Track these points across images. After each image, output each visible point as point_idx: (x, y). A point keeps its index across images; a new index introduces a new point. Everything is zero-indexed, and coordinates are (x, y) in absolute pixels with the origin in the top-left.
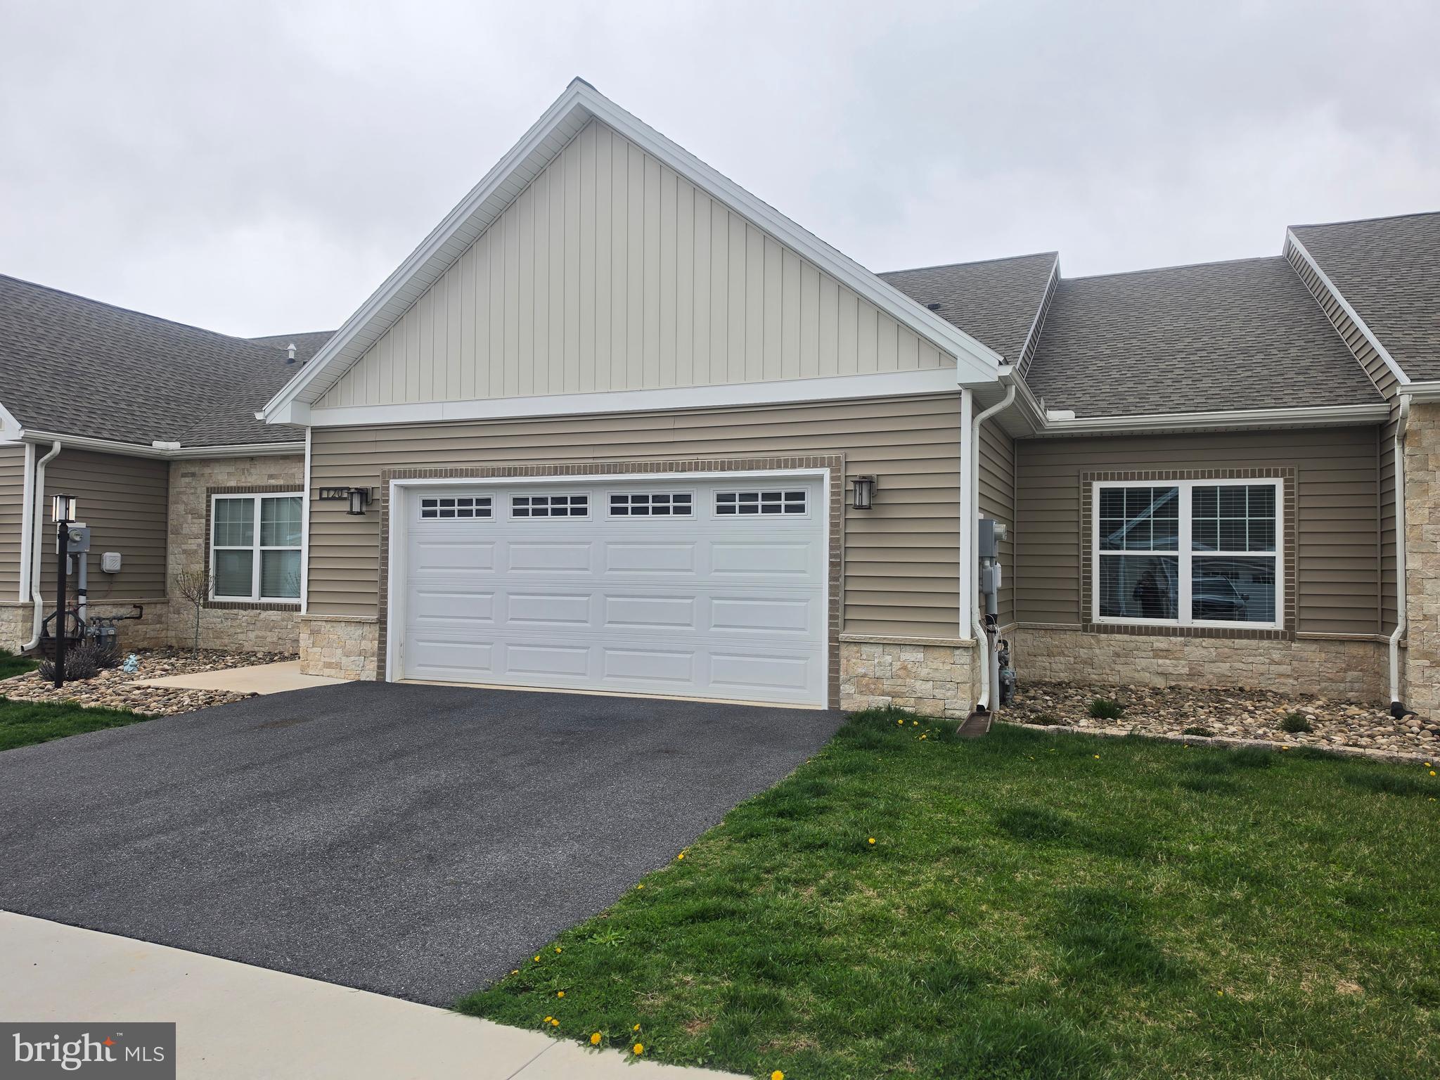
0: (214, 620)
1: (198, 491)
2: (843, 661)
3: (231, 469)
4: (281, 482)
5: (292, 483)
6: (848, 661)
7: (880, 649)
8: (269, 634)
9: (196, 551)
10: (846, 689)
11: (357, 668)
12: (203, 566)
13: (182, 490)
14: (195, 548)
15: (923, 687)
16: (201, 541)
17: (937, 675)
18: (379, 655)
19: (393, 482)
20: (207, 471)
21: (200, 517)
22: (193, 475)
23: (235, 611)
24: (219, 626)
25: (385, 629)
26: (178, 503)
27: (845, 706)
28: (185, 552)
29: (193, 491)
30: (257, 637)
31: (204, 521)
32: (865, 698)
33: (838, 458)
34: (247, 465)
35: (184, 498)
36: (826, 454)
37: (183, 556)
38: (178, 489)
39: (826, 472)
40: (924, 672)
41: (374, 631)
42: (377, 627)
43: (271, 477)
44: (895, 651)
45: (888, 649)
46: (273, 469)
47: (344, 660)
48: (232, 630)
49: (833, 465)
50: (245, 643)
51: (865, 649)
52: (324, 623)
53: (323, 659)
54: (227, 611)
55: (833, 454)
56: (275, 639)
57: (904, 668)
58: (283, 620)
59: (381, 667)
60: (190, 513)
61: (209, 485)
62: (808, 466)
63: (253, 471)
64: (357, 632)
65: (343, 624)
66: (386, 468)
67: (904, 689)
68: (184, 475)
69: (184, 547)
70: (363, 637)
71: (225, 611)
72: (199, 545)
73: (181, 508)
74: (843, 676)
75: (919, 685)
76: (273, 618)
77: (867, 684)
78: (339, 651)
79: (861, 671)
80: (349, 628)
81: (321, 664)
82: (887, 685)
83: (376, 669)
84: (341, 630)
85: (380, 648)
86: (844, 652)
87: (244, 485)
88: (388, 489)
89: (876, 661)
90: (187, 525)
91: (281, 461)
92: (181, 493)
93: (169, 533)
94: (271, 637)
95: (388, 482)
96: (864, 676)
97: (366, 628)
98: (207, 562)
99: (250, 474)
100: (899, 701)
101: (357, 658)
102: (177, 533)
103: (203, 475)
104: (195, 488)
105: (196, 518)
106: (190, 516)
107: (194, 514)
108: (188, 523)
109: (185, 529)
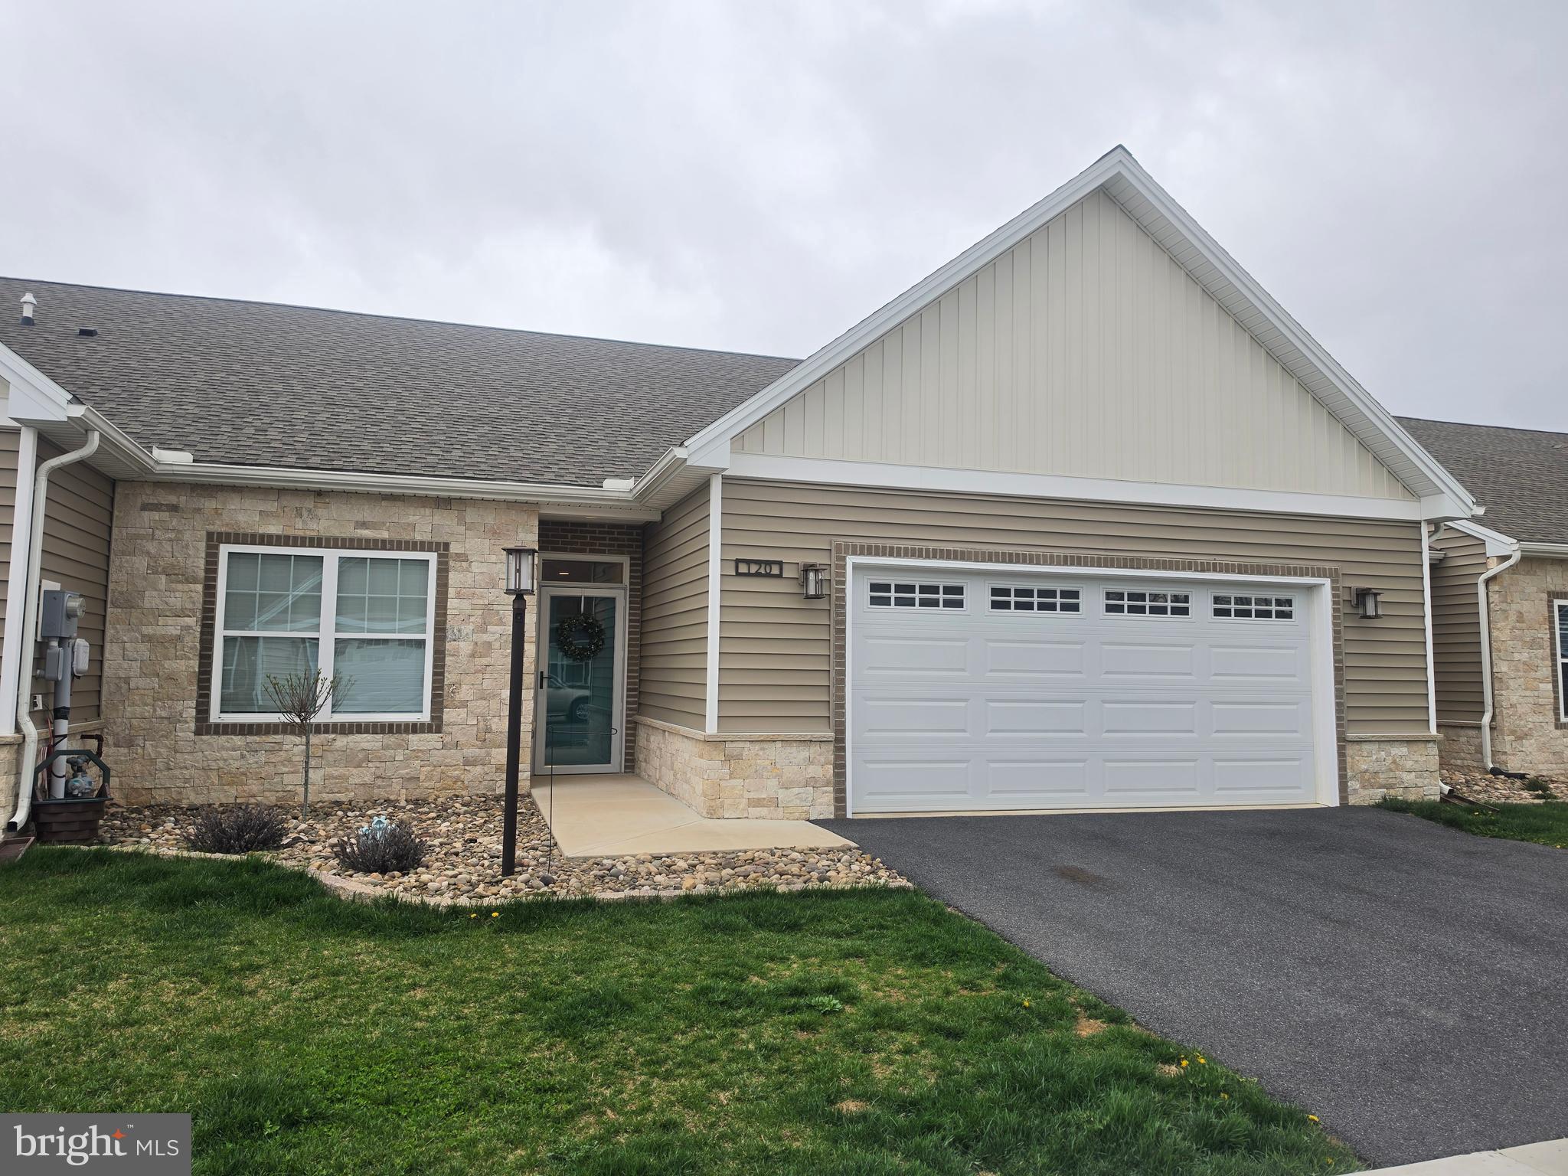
0: (224, 754)
1: (187, 536)
2: (1349, 759)
3: (271, 506)
4: (385, 535)
5: (407, 538)
6: (1353, 759)
7: (1375, 746)
8: (355, 771)
9: (179, 638)
10: (1353, 785)
11: (804, 804)
12: (194, 664)
13: (142, 532)
14: (178, 632)
15: (1408, 777)
16: (193, 622)
17: (1417, 767)
18: (837, 783)
19: (851, 560)
20: (209, 504)
21: (191, 580)
22: (174, 508)
23: (278, 738)
24: (237, 764)
25: (843, 749)
26: (133, 554)
27: (1352, 801)
28: (148, 639)
29: (172, 535)
31: (200, 588)
32: (1366, 792)
33: (1336, 570)
34: (309, 503)
35: (151, 547)
36: (1327, 566)
37: (142, 647)
38: (133, 531)
39: (1327, 582)
40: (1409, 764)
41: (828, 753)
42: (831, 747)
43: (363, 525)
44: (1387, 747)
45: (1383, 746)
46: (367, 513)
47: (782, 794)
48: (270, 769)
49: (1334, 576)
51: (1366, 747)
52: (748, 745)
53: (747, 795)
54: (257, 738)
55: (1333, 566)
56: (369, 779)
57: (1394, 762)
58: (385, 748)
59: (840, 799)
60: (164, 572)
61: (211, 528)
62: (1313, 576)
63: (320, 512)
64: (802, 754)
65: (778, 745)
66: (842, 540)
67: (1393, 781)
68: (145, 507)
69: (148, 630)
70: (810, 761)
71: (250, 738)
72: (186, 628)
73: (141, 563)
74: (1350, 774)
75: (1406, 777)
76: (365, 745)
77: (1369, 780)
78: (773, 782)
79: (1364, 767)
80: (788, 750)
81: (745, 801)
82: (1382, 779)
83: (832, 802)
84: (775, 752)
85: (836, 775)
86: (1350, 750)
87: (300, 533)
88: (844, 567)
89: (1374, 757)
90: (155, 593)
93: (109, 605)
94: (365, 774)
95: (844, 559)
96: (1366, 771)
97: (815, 749)
98: (206, 658)
99: (315, 517)
100: (1392, 792)
101: (801, 790)
102: (129, 603)
103: (198, 510)
104: (179, 531)
105: (179, 582)
106: (163, 577)
107: (177, 574)
108: (160, 590)
109: (151, 600)
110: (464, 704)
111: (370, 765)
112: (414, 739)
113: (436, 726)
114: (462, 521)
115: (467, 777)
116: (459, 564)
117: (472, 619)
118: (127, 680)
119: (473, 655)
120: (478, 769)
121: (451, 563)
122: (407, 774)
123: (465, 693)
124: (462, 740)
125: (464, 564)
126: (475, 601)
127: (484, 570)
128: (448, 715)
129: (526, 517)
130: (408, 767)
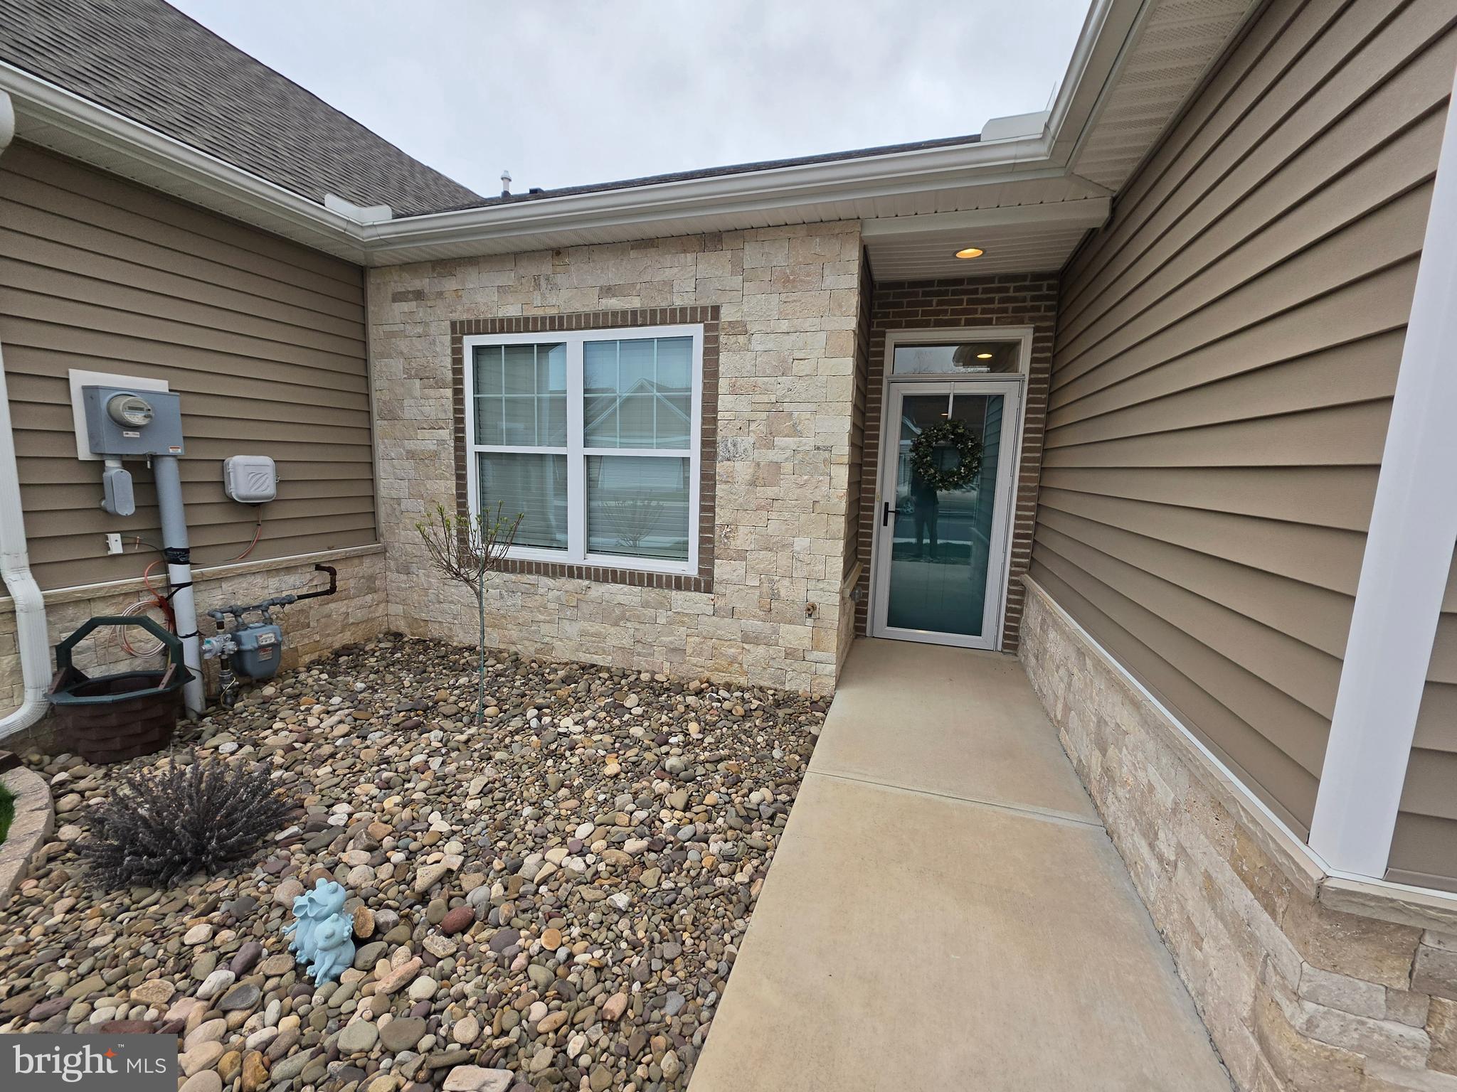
1: (433, 329)
3: (509, 278)
4: (635, 303)
5: (664, 304)
8: (612, 630)
9: (434, 455)
12: (452, 483)
13: (395, 328)
14: (435, 447)
16: (447, 434)
20: (450, 285)
21: (440, 385)
22: (419, 295)
23: (532, 578)
24: (498, 604)
26: (389, 356)
28: (411, 455)
29: (419, 330)
30: (583, 634)
31: (449, 393)
34: (546, 268)
35: (403, 345)
37: (409, 464)
38: (387, 328)
43: (608, 291)
46: (612, 271)
48: (526, 615)
50: (557, 643)
54: (513, 577)
56: (627, 642)
58: (645, 605)
60: (416, 376)
61: (456, 316)
63: (560, 279)
68: (398, 297)
69: (410, 445)
71: (507, 576)
72: (441, 442)
73: (396, 366)
76: (620, 599)
87: (539, 313)
90: (412, 402)
91: (633, 254)
92: (393, 335)
93: (376, 417)
94: (619, 637)
98: (461, 478)
99: (555, 287)
102: (393, 417)
103: (440, 294)
104: (426, 324)
105: (431, 387)
106: (417, 382)
107: (428, 378)
108: (416, 398)
109: (410, 411)
110: (741, 555)
111: (629, 624)
112: (678, 597)
113: (705, 583)
114: (738, 268)
115: (747, 659)
116: (733, 339)
117: (753, 426)
118: (398, 501)
119: (753, 483)
120: (761, 650)
121: (723, 339)
122: (671, 643)
123: (742, 539)
124: (740, 606)
125: (741, 339)
126: (758, 398)
127: (770, 346)
128: (721, 569)
129: (838, 247)
130: (671, 634)
